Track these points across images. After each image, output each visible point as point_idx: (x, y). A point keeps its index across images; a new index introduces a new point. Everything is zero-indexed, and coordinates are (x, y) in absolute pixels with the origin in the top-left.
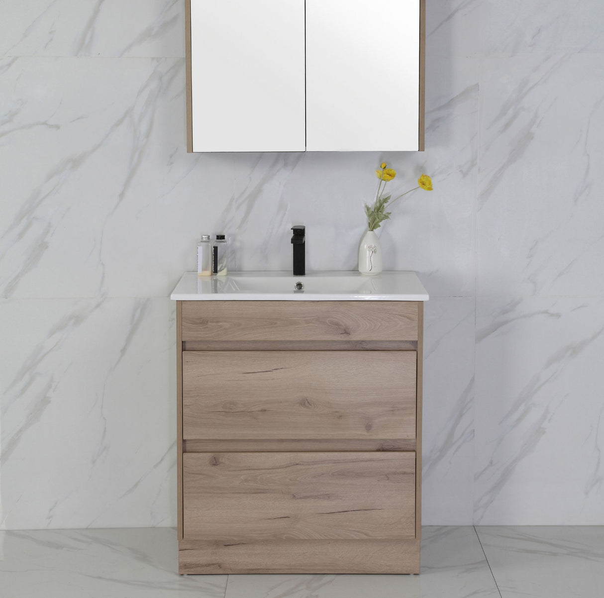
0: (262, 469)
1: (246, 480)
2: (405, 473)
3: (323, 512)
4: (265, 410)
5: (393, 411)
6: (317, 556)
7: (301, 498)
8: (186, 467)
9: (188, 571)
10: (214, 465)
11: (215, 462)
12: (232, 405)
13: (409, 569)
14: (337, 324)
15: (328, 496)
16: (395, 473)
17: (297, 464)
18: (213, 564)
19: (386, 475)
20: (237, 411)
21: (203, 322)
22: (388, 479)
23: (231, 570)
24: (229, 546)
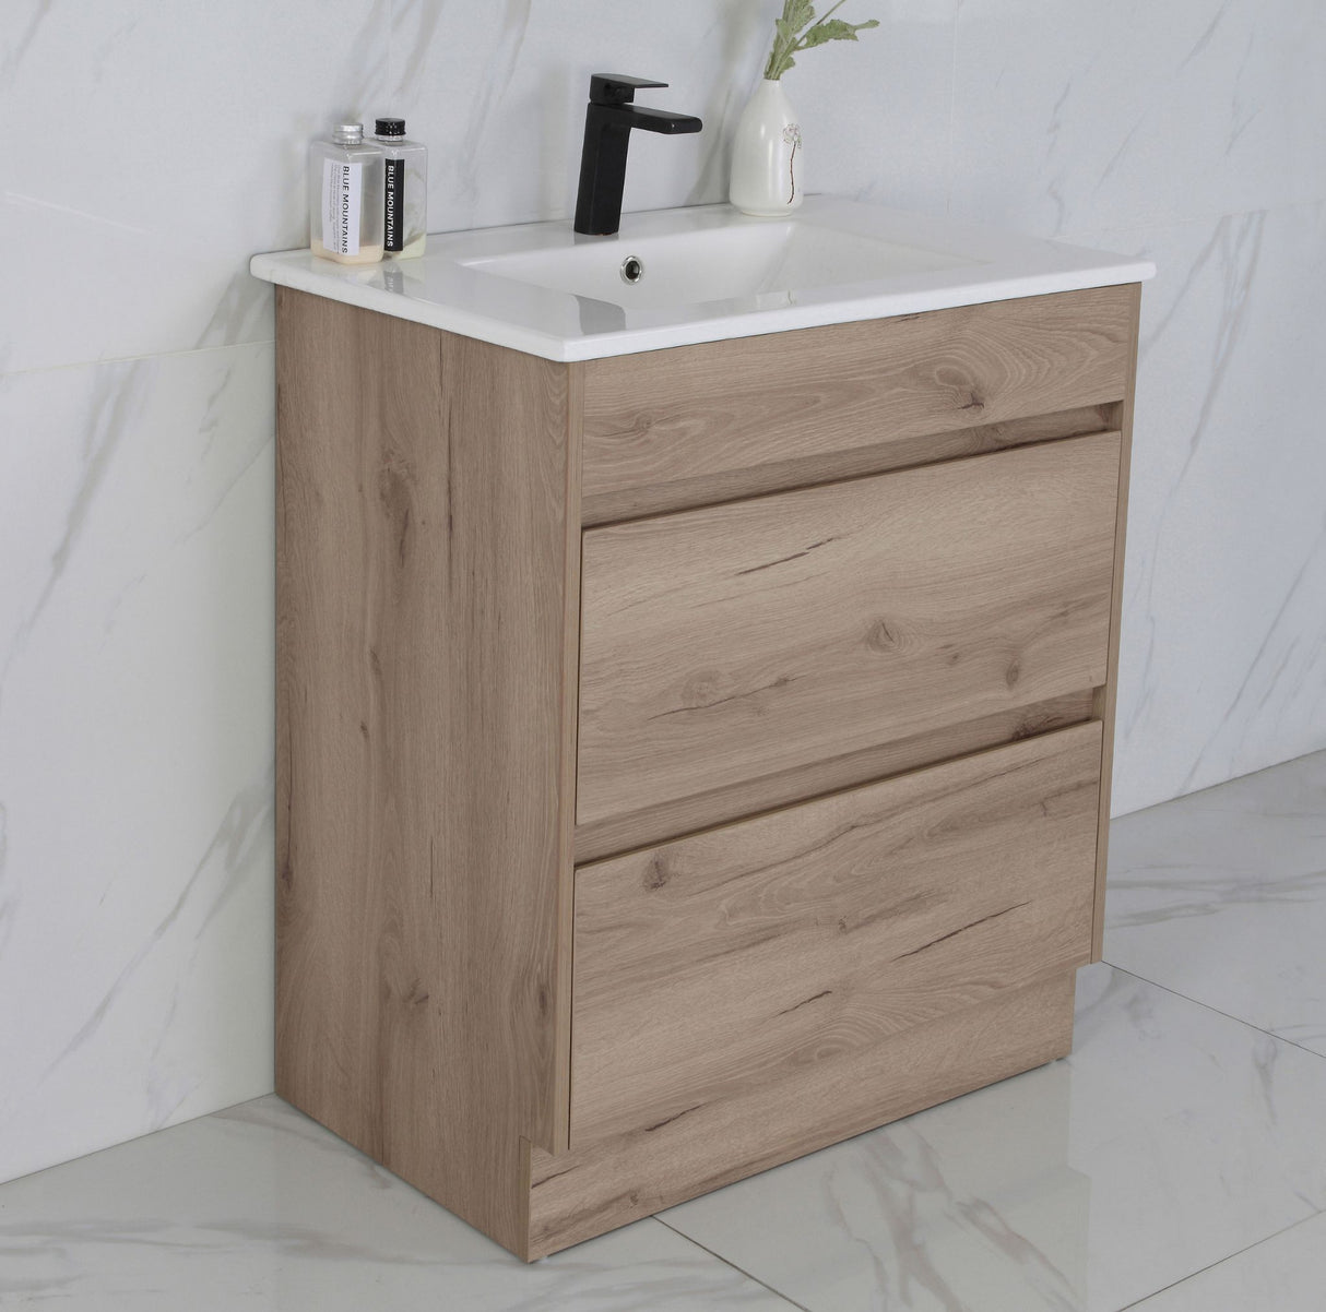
0: (772, 866)
1: (732, 913)
2: (1079, 786)
3: (904, 952)
4: (786, 680)
5: (1063, 614)
6: (862, 1084)
7: (858, 927)
8: (582, 914)
9: (554, 1244)
10: (656, 886)
11: (657, 879)
12: (706, 684)
13: (1052, 1047)
14: (957, 380)
15: (917, 902)
16: (1059, 793)
17: (853, 827)
18: (618, 1199)
19: (1042, 803)
20: (717, 699)
21: (637, 425)
22: (1045, 815)
23: (661, 1197)
24: (658, 1130)
